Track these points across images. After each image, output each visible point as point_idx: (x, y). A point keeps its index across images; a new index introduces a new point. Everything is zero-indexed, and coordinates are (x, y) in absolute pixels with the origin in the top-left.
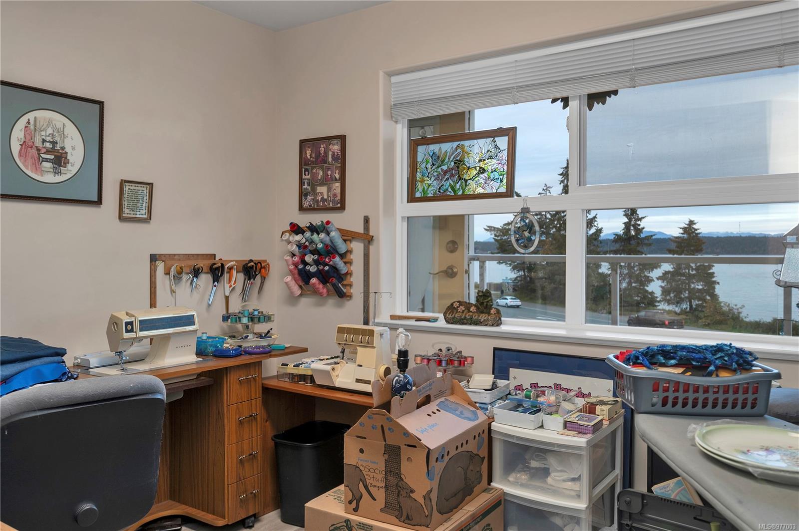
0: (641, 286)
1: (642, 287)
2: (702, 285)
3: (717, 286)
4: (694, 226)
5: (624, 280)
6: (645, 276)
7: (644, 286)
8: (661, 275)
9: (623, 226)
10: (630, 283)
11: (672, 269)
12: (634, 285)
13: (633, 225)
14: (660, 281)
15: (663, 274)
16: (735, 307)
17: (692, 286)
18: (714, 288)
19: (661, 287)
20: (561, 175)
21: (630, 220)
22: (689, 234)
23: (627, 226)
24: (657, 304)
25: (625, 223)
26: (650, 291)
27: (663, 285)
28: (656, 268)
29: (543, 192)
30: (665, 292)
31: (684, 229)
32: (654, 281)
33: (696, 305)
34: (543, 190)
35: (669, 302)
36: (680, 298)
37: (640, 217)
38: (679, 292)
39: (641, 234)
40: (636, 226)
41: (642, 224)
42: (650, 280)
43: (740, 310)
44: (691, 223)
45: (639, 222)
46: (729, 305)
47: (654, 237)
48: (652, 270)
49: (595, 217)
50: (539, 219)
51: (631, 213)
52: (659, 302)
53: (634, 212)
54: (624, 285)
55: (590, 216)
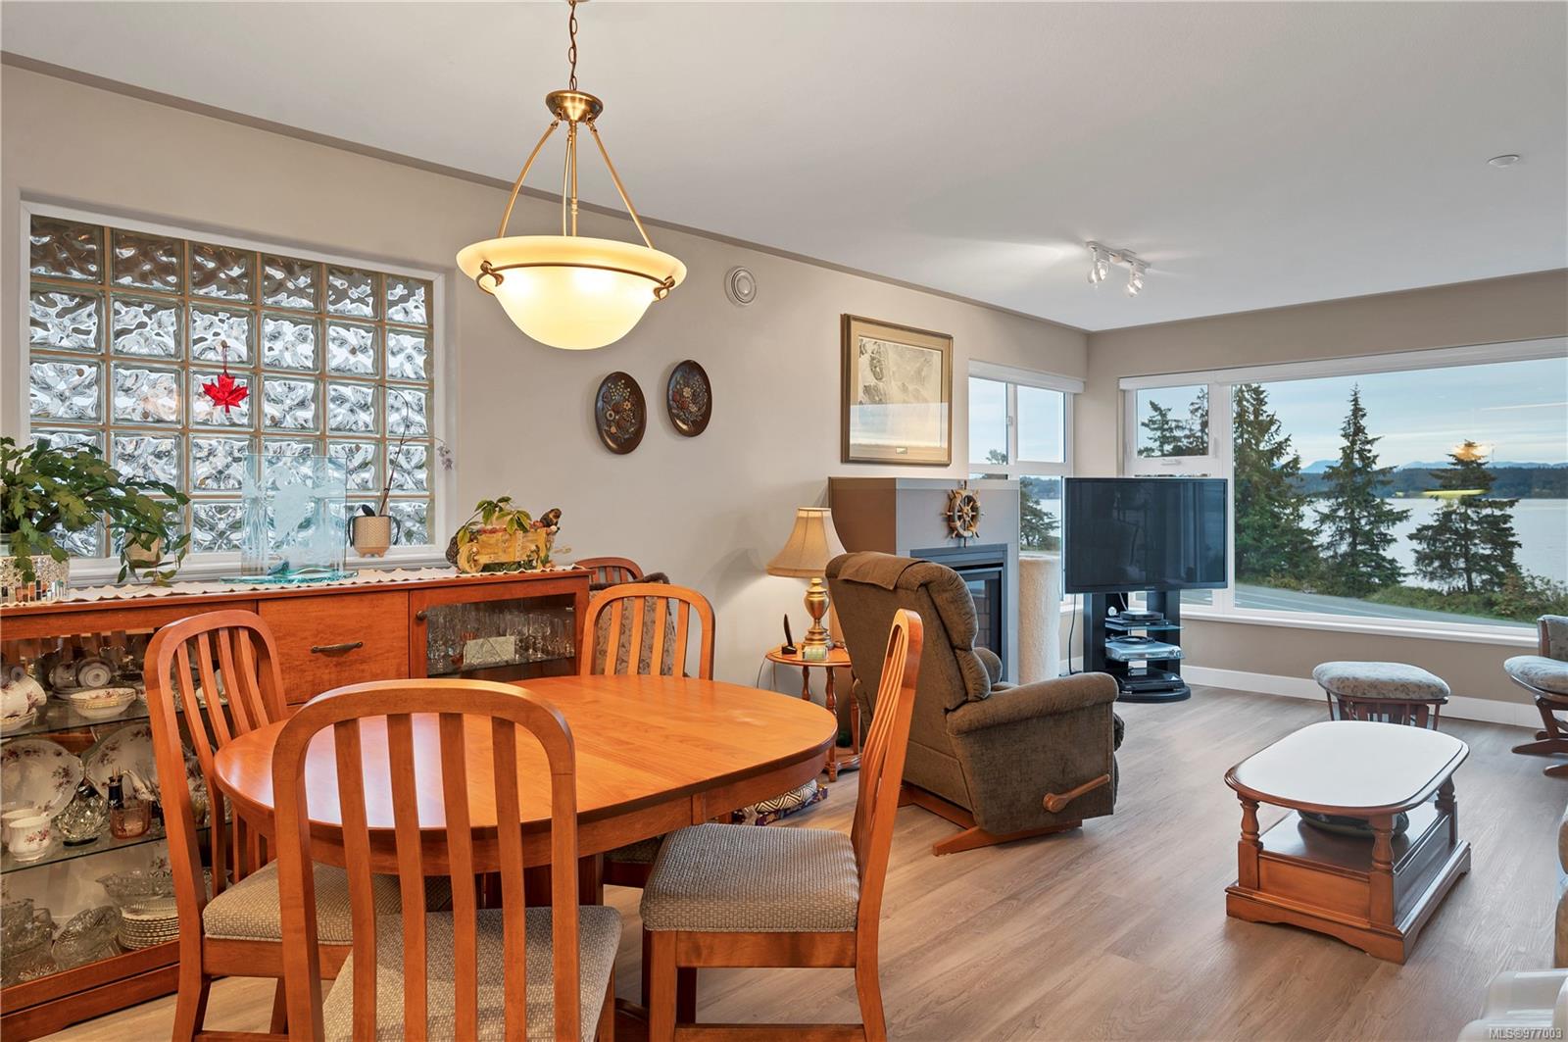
0: (1372, 550)
1: (1374, 552)
2: (1491, 548)
5: (1342, 539)
6: (1381, 534)
7: (1378, 550)
8: (1415, 531)
9: (1340, 454)
10: (1353, 545)
11: (1435, 521)
12: (1359, 548)
13: (1358, 452)
14: (1414, 541)
15: (1418, 530)
17: (1473, 549)
18: (1512, 553)
19: (1416, 552)
21: (1353, 443)
22: (1466, 464)
23: (1347, 454)
24: (1399, 579)
25: (1343, 449)
26: (1389, 557)
27: (1419, 548)
28: (1401, 521)
29: (1198, 401)
30: (1422, 558)
31: (1457, 456)
32: (1398, 541)
33: (1483, 581)
34: (1199, 398)
35: (1433, 576)
36: (1451, 570)
37: (1370, 438)
39: (1373, 466)
40: (1361, 452)
41: (1375, 449)
42: (1387, 540)
44: (1470, 446)
45: (1368, 447)
46: (1549, 581)
47: (1395, 470)
48: (1394, 524)
49: (1287, 440)
50: (1191, 443)
51: (1355, 430)
52: (1405, 575)
53: (1359, 430)
54: (1344, 548)
55: (1279, 439)
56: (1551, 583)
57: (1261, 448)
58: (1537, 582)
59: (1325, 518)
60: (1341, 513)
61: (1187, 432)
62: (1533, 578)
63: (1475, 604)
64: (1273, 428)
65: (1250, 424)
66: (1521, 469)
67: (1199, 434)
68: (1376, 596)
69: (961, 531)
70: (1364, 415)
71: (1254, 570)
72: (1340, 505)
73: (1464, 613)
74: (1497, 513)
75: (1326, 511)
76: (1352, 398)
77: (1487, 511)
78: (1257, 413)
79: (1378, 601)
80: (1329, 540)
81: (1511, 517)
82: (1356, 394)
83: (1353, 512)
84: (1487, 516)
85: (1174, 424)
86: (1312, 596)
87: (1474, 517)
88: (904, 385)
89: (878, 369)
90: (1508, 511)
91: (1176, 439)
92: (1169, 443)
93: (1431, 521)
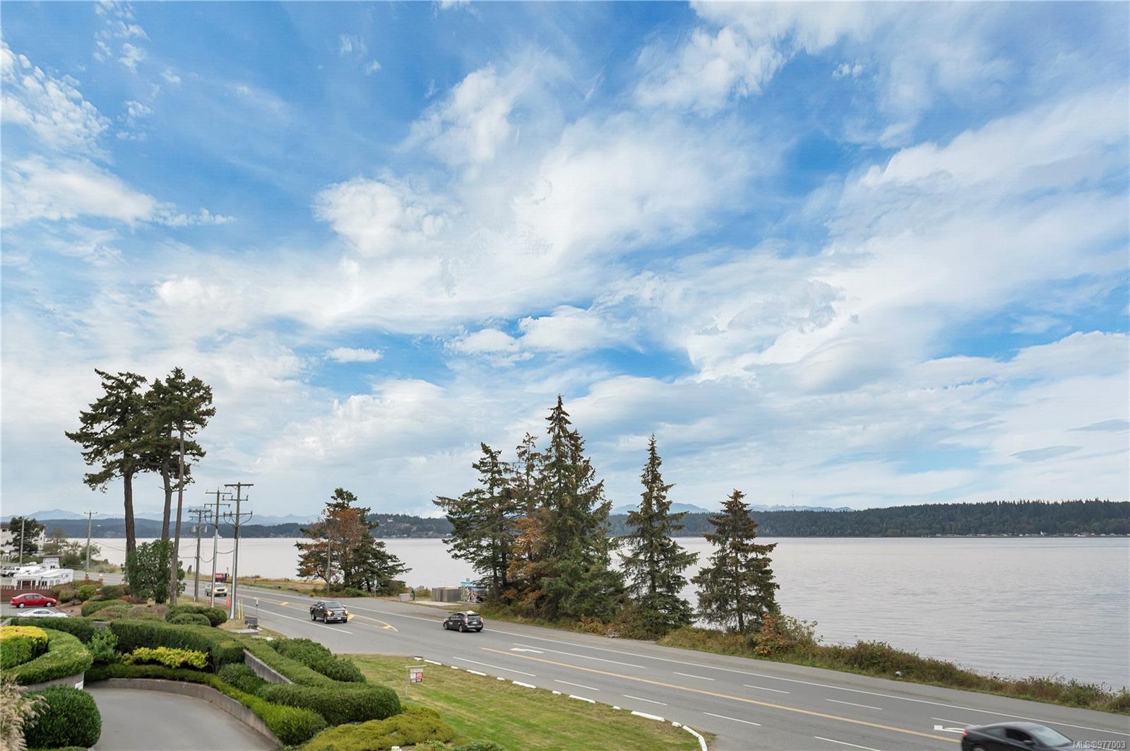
0: (668, 592)
1: (670, 594)
2: (756, 590)
3: (776, 591)
4: (742, 500)
5: (644, 582)
6: (675, 576)
7: (673, 592)
8: (698, 575)
9: (642, 499)
10: (653, 587)
11: (713, 565)
12: (658, 590)
13: (655, 498)
14: (698, 584)
16: (803, 624)
17: (742, 590)
18: (772, 594)
19: (699, 594)
20: (550, 419)
21: (651, 490)
22: (735, 513)
23: (647, 498)
24: (693, 620)
25: (643, 495)
26: (682, 599)
27: (701, 590)
28: (690, 564)
29: (524, 445)
30: (705, 601)
31: (728, 504)
32: (687, 584)
33: (750, 621)
34: (524, 441)
35: (711, 617)
36: (726, 611)
37: (665, 485)
38: (723, 600)
39: (667, 511)
40: (658, 498)
41: (669, 496)
42: (680, 582)
43: (811, 629)
44: (737, 495)
45: (663, 494)
46: (796, 621)
48: (685, 567)
49: (600, 485)
50: (518, 486)
51: (652, 479)
52: (695, 616)
53: (656, 477)
54: (644, 591)
55: (593, 484)
56: (797, 623)
57: (578, 493)
58: (789, 622)
59: (628, 562)
60: (642, 557)
61: (514, 475)
62: (787, 618)
63: (741, 644)
64: (590, 473)
65: (567, 468)
66: (812, 512)
67: (525, 477)
68: (667, 639)
70: (659, 464)
71: (566, 615)
72: (642, 549)
73: (733, 654)
74: (760, 557)
75: (629, 555)
76: (650, 447)
77: (752, 555)
78: (574, 459)
79: (667, 644)
80: (632, 583)
81: (770, 560)
82: (653, 444)
83: (652, 557)
84: (753, 559)
85: (502, 467)
86: (615, 641)
87: (742, 560)
90: (769, 555)
91: (504, 481)
92: (498, 485)
93: (710, 565)
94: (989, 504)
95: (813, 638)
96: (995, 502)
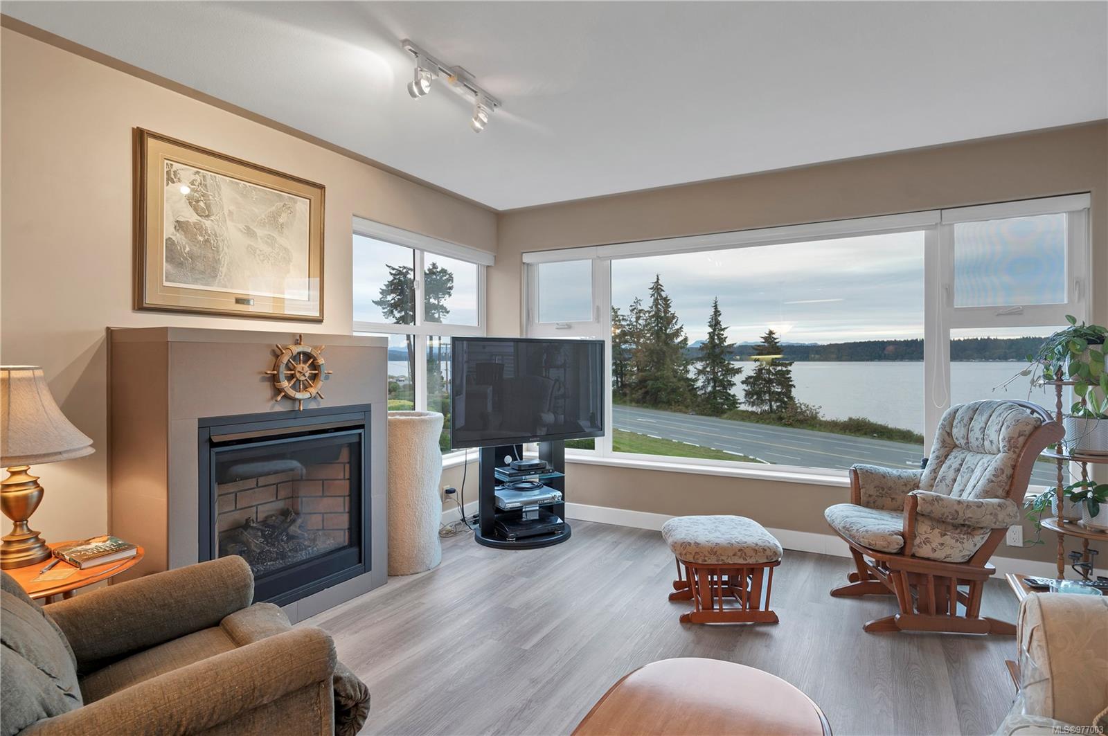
0: (723, 390)
1: (725, 391)
2: (781, 388)
3: (793, 389)
4: (774, 336)
5: (709, 383)
6: (728, 381)
7: (727, 390)
8: (744, 379)
9: (708, 336)
10: (714, 387)
11: (755, 374)
12: (717, 389)
13: (717, 335)
14: (744, 385)
15: (746, 378)
16: (813, 408)
17: (773, 389)
18: (790, 391)
19: (745, 390)
20: (651, 289)
21: (714, 330)
22: (769, 343)
23: (712, 335)
24: (738, 406)
25: (709, 333)
26: (732, 394)
27: (747, 388)
28: (738, 373)
29: (634, 305)
30: (748, 394)
31: (765, 338)
32: (736, 385)
33: (777, 406)
34: (635, 302)
35: (753, 404)
36: (762, 400)
37: (723, 327)
38: (759, 394)
39: (725, 343)
40: (719, 335)
41: (725, 334)
42: (732, 384)
43: (818, 411)
44: (771, 333)
45: (722, 332)
46: (808, 405)
47: (735, 346)
48: (734, 375)
49: (681, 328)
50: (630, 329)
51: (715, 324)
52: (740, 403)
53: (718, 323)
54: (709, 389)
55: (677, 327)
57: (668, 332)
58: (803, 406)
59: (700, 372)
60: (708, 369)
61: (628, 322)
62: (801, 404)
63: (773, 419)
64: (674, 321)
65: (661, 318)
67: (635, 324)
68: (725, 416)
69: (292, 393)
70: (720, 315)
71: (664, 402)
72: (708, 365)
73: (768, 424)
74: (784, 369)
75: (701, 368)
76: (714, 305)
77: (779, 368)
78: (666, 312)
79: (727, 418)
80: (702, 384)
81: (790, 371)
82: (716, 302)
83: (714, 369)
84: (779, 371)
85: (621, 318)
86: (693, 416)
87: (773, 371)
88: (248, 228)
89: (202, 204)
90: (789, 368)
91: (623, 326)
92: (618, 328)
93: (752, 374)
94: (912, 341)
95: (818, 415)
96: (917, 340)
